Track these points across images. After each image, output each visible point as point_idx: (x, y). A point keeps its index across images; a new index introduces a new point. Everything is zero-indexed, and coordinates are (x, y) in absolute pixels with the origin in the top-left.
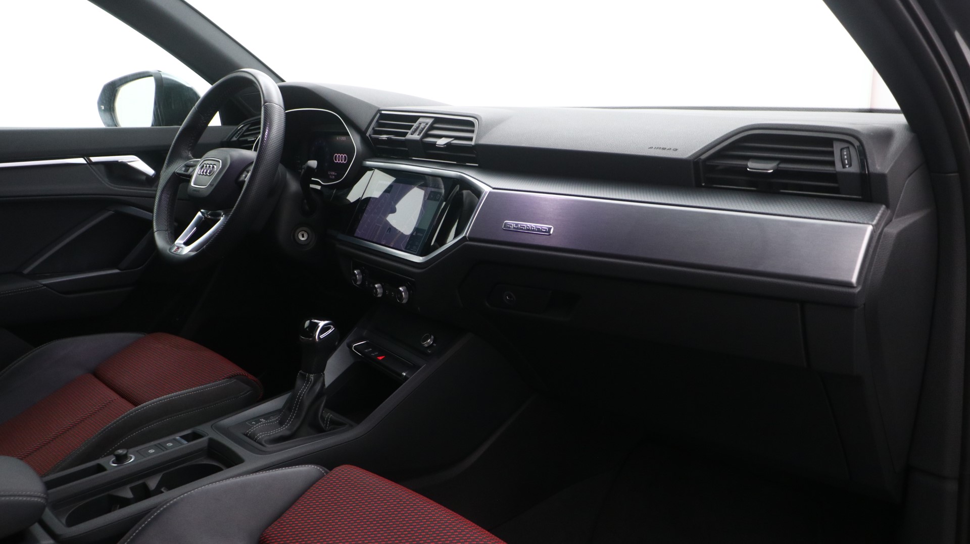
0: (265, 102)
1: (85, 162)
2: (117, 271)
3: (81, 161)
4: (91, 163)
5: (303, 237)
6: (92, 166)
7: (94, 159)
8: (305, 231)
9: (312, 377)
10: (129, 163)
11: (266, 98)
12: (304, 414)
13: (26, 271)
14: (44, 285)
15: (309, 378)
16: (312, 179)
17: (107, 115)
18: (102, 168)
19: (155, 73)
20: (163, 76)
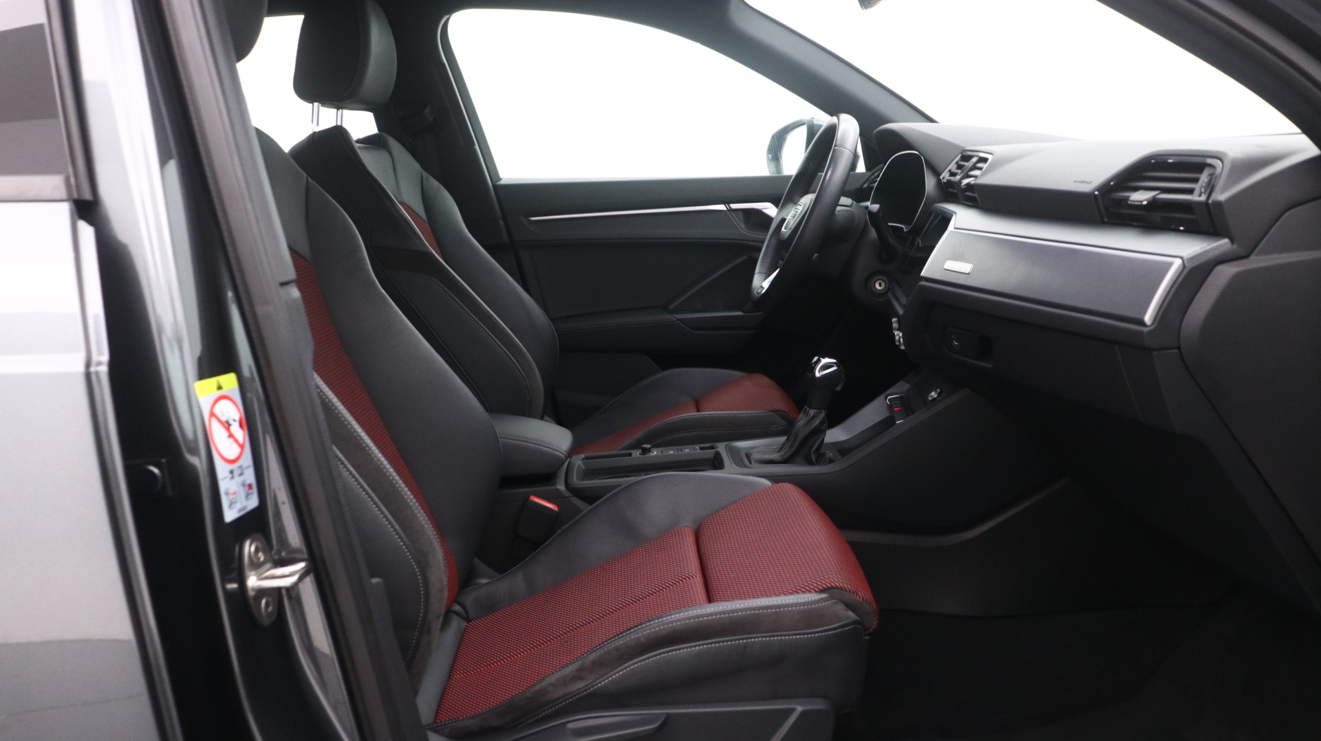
0: (835, 146)
1: (726, 209)
2: (740, 313)
3: (722, 207)
4: (731, 210)
5: (880, 286)
6: (731, 212)
7: (734, 206)
8: (883, 280)
9: (812, 412)
10: (763, 210)
11: (838, 143)
12: (797, 444)
13: (672, 307)
14: (678, 320)
15: (808, 412)
16: (889, 224)
17: (773, 165)
18: (741, 214)
19: (808, 121)
20: (815, 123)
